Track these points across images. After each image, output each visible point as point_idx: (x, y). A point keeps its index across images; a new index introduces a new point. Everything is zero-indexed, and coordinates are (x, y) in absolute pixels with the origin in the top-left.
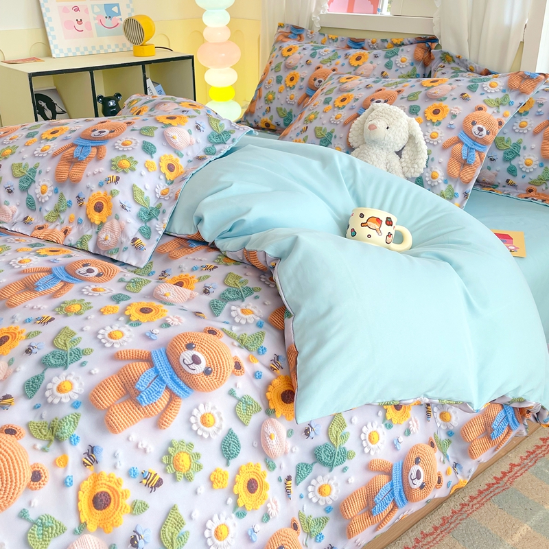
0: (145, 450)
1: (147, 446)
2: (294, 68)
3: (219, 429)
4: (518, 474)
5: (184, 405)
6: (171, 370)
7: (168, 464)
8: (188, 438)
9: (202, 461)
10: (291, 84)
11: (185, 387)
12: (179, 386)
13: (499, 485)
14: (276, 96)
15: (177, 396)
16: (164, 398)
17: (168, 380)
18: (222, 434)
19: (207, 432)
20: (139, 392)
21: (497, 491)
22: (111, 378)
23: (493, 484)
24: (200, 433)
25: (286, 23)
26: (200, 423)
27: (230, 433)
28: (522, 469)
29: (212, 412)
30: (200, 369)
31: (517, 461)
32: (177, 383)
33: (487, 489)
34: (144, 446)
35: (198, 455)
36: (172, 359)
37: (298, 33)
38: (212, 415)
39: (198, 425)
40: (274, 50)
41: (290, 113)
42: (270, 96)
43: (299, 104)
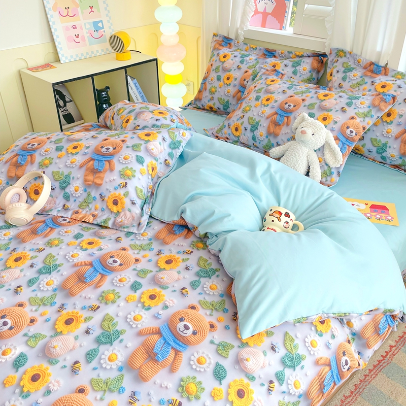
0: (167, 387)
1: (167, 385)
2: (229, 71)
3: (210, 364)
4: (395, 353)
5: (185, 355)
6: (173, 336)
7: (182, 392)
8: (192, 374)
9: (203, 385)
10: (228, 82)
11: (183, 345)
12: (179, 345)
13: (385, 361)
14: (217, 90)
15: (179, 351)
16: (172, 354)
17: (172, 343)
18: (212, 367)
19: (202, 368)
20: (156, 354)
21: (384, 365)
22: (139, 349)
23: (381, 360)
24: (198, 369)
26: (197, 364)
27: (218, 365)
28: (397, 349)
29: (203, 355)
30: (190, 332)
31: (393, 344)
32: (178, 344)
33: (378, 364)
34: (166, 385)
35: (200, 383)
36: (172, 329)
37: (228, 42)
38: (204, 357)
39: (196, 365)
40: (213, 55)
41: (228, 102)
42: (213, 90)
43: (234, 97)
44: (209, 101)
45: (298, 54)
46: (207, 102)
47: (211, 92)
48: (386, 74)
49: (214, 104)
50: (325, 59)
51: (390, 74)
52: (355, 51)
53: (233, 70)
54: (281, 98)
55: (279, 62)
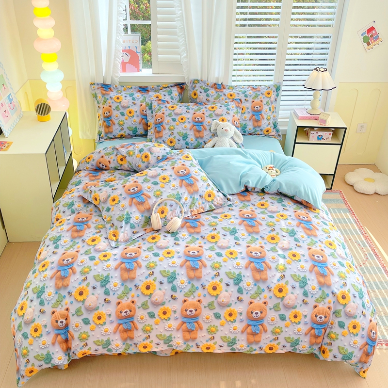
2: (128, 107)
10: (131, 115)
14: (125, 122)
25: (96, 82)
40: (106, 99)
41: (136, 128)
42: (122, 123)
43: (140, 123)
44: (120, 132)
45: (164, 86)
46: (118, 132)
47: (120, 125)
48: (224, 88)
49: (125, 132)
50: (185, 86)
51: (227, 88)
52: (203, 79)
53: (131, 106)
54: (190, 116)
55: (159, 94)
